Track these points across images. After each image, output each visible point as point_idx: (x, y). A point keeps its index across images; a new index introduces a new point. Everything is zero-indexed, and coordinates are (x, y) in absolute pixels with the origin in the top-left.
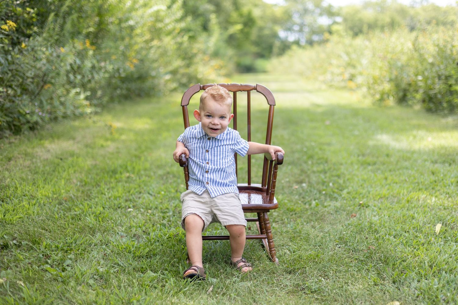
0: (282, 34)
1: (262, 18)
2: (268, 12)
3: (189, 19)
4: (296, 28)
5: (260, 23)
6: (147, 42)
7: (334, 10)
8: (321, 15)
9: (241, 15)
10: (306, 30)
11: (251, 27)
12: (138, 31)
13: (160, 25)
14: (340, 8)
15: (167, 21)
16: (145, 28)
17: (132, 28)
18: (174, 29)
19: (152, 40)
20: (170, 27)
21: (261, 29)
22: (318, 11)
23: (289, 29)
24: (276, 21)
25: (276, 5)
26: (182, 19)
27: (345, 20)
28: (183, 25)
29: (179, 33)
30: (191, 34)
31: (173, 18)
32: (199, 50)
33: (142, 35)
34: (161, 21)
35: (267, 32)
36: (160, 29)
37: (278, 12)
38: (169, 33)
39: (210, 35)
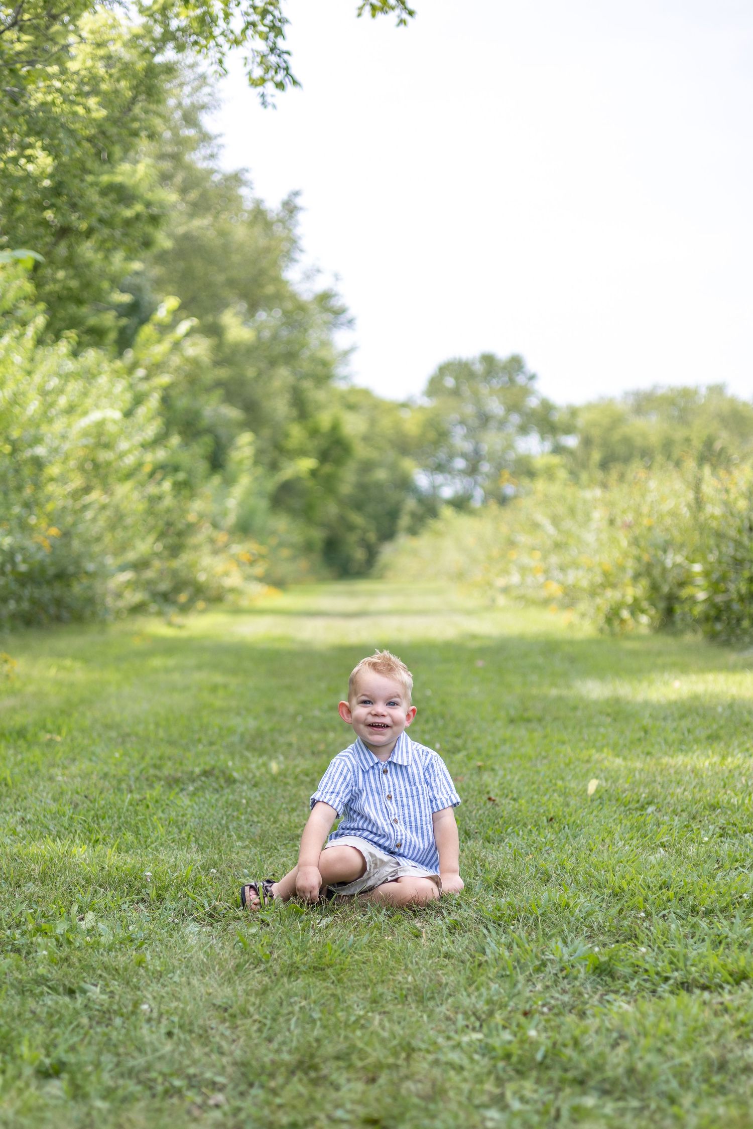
0: (422, 480)
1: (366, 439)
2: (386, 423)
3: (175, 440)
4: (460, 464)
5: (361, 451)
6: (76, 495)
7: (556, 417)
8: (523, 430)
9: (314, 432)
10: (486, 467)
11: (339, 462)
12: (54, 470)
13: (104, 456)
14: (574, 412)
15: (124, 445)
16: (72, 463)
17: (38, 464)
18: (140, 465)
19: (87, 490)
20: (130, 460)
21: (367, 467)
22: (515, 419)
23: (440, 468)
24: (404, 447)
25: (404, 405)
26: (159, 440)
27: (587, 442)
28: (161, 454)
29: (152, 475)
30: (181, 476)
31: (138, 439)
32: (201, 516)
33: (62, 479)
34: (107, 446)
35: (381, 475)
36: (108, 464)
37: (411, 424)
38: (129, 476)
39: (229, 482)
